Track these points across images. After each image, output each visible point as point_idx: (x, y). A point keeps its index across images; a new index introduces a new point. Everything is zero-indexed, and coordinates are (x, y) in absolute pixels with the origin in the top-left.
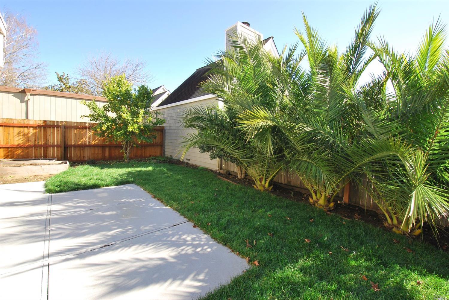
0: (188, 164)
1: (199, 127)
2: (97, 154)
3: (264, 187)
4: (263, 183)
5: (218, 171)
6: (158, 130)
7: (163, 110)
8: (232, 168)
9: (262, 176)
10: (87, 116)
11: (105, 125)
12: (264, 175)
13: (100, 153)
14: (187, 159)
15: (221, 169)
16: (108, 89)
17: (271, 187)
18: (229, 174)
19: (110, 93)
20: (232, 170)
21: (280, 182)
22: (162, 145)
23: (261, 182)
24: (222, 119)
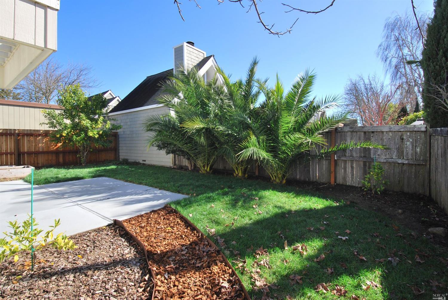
0: (144, 164)
1: (155, 130)
2: (51, 160)
3: (206, 171)
4: (206, 168)
5: (172, 167)
6: (113, 136)
7: (116, 116)
8: (184, 163)
9: (204, 163)
10: (46, 124)
11: (65, 131)
12: (206, 162)
13: (54, 159)
14: (143, 161)
15: (175, 165)
16: (65, 98)
17: (212, 171)
18: (181, 168)
19: (66, 102)
20: (184, 165)
21: (219, 168)
22: (116, 150)
23: (204, 168)
24: (174, 124)
